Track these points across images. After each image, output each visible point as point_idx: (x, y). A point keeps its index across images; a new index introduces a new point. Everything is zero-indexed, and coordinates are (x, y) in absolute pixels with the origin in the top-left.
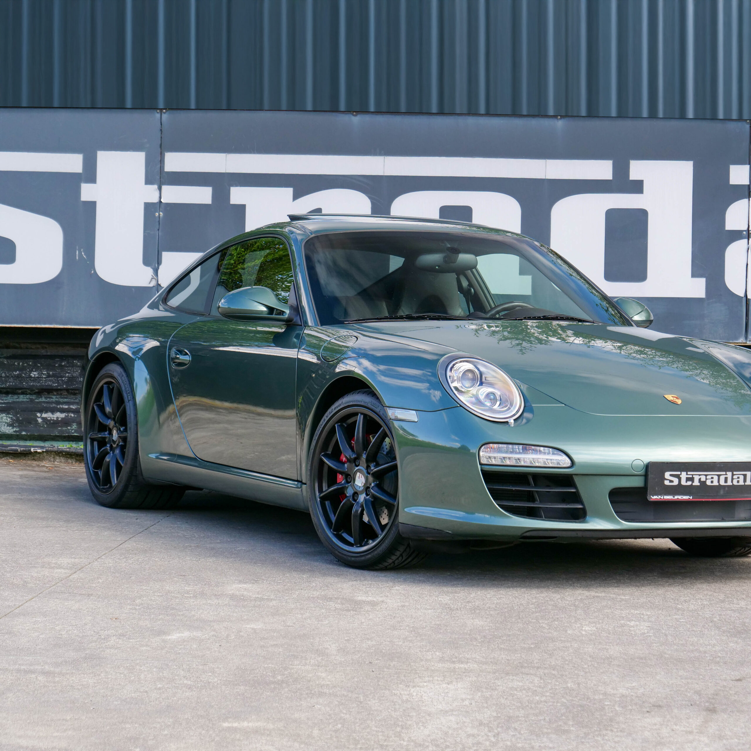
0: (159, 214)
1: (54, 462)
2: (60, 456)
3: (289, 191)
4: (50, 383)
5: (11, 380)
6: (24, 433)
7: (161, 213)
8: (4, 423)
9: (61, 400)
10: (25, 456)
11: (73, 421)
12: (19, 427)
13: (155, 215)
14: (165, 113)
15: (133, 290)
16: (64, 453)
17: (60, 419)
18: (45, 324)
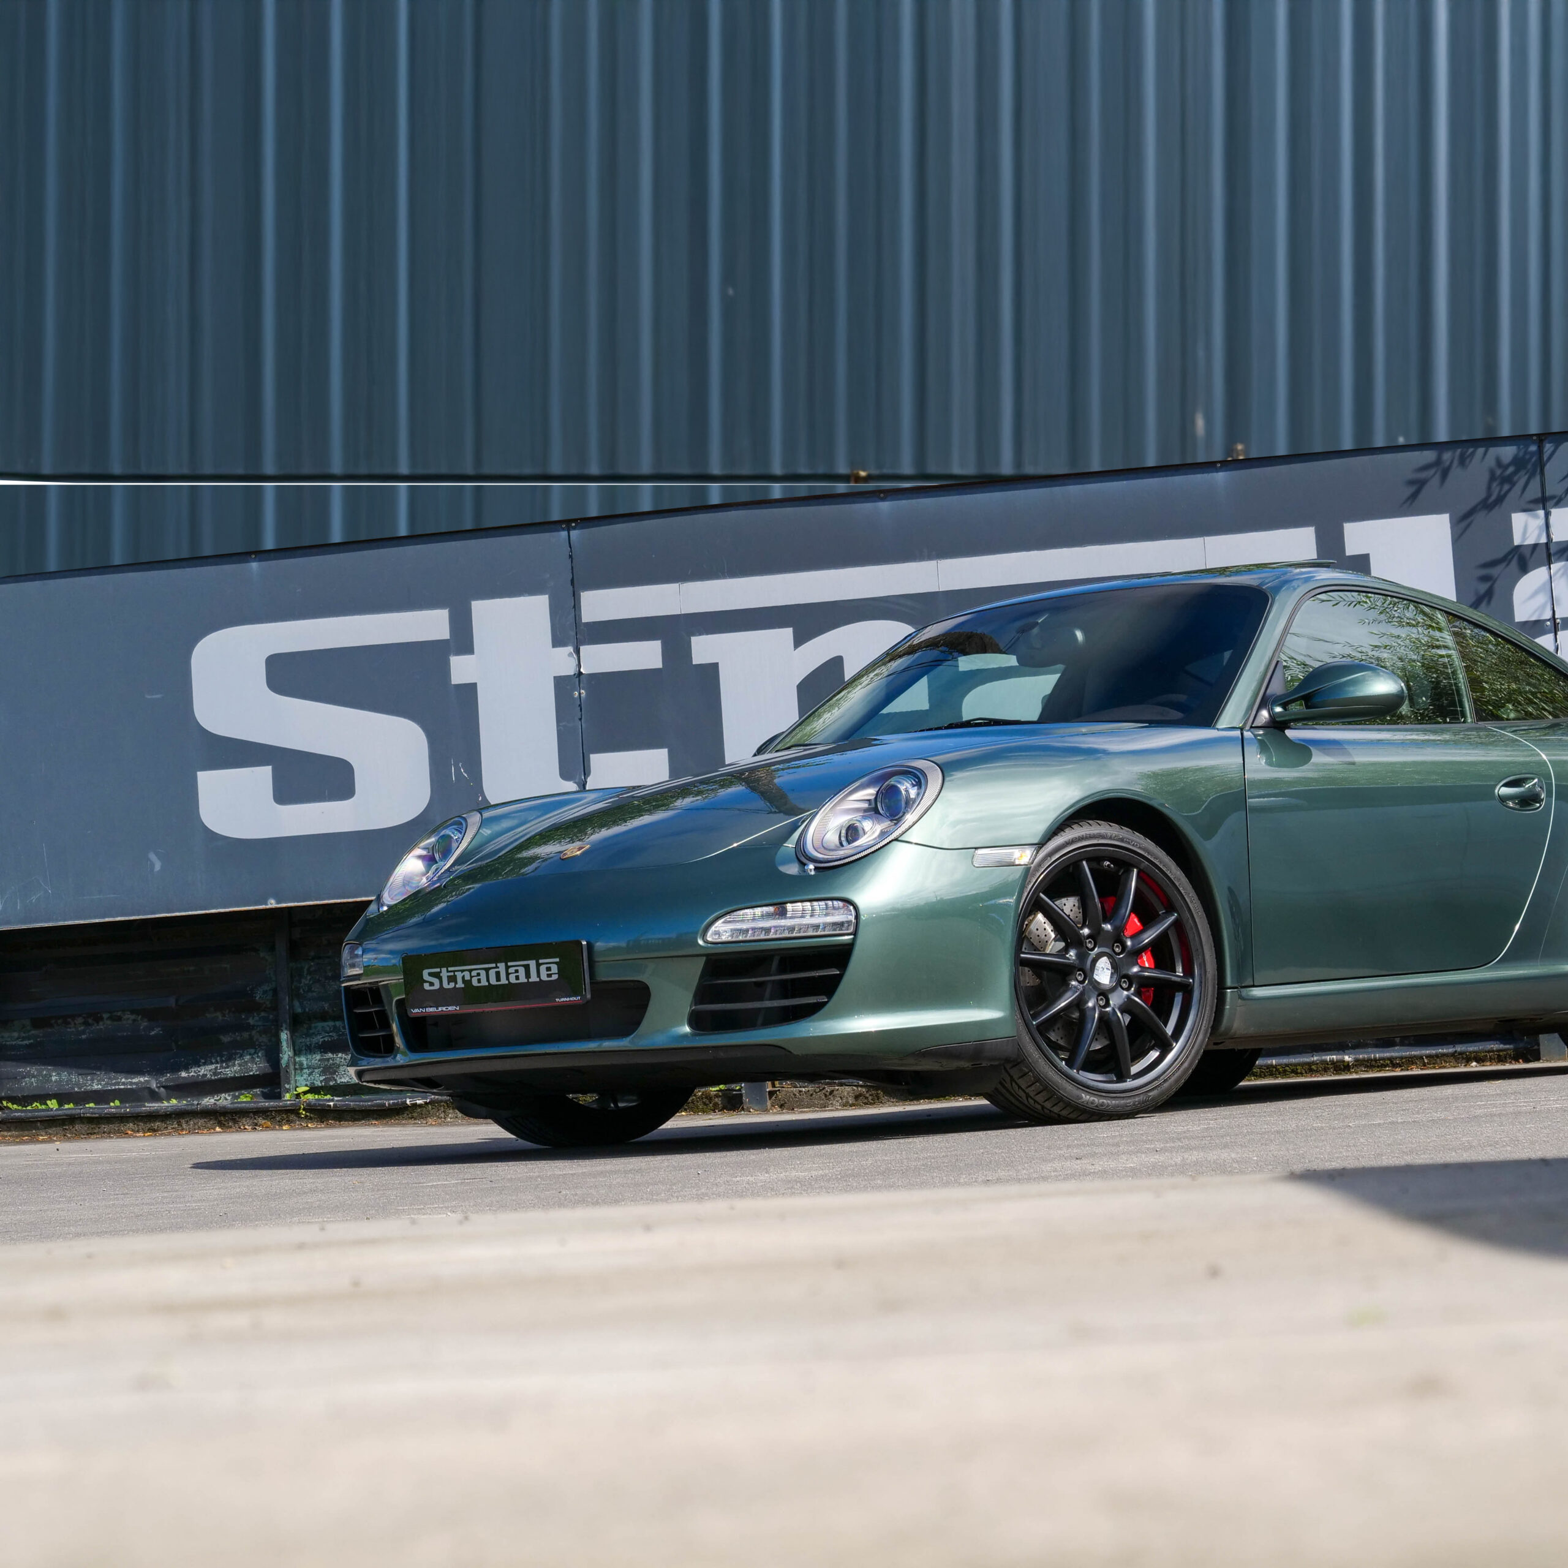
0: (580, 694)
1: (445, 1118)
3: (788, 633)
7: (582, 691)
10: (397, 1114)
13: (572, 696)
14: (574, 528)
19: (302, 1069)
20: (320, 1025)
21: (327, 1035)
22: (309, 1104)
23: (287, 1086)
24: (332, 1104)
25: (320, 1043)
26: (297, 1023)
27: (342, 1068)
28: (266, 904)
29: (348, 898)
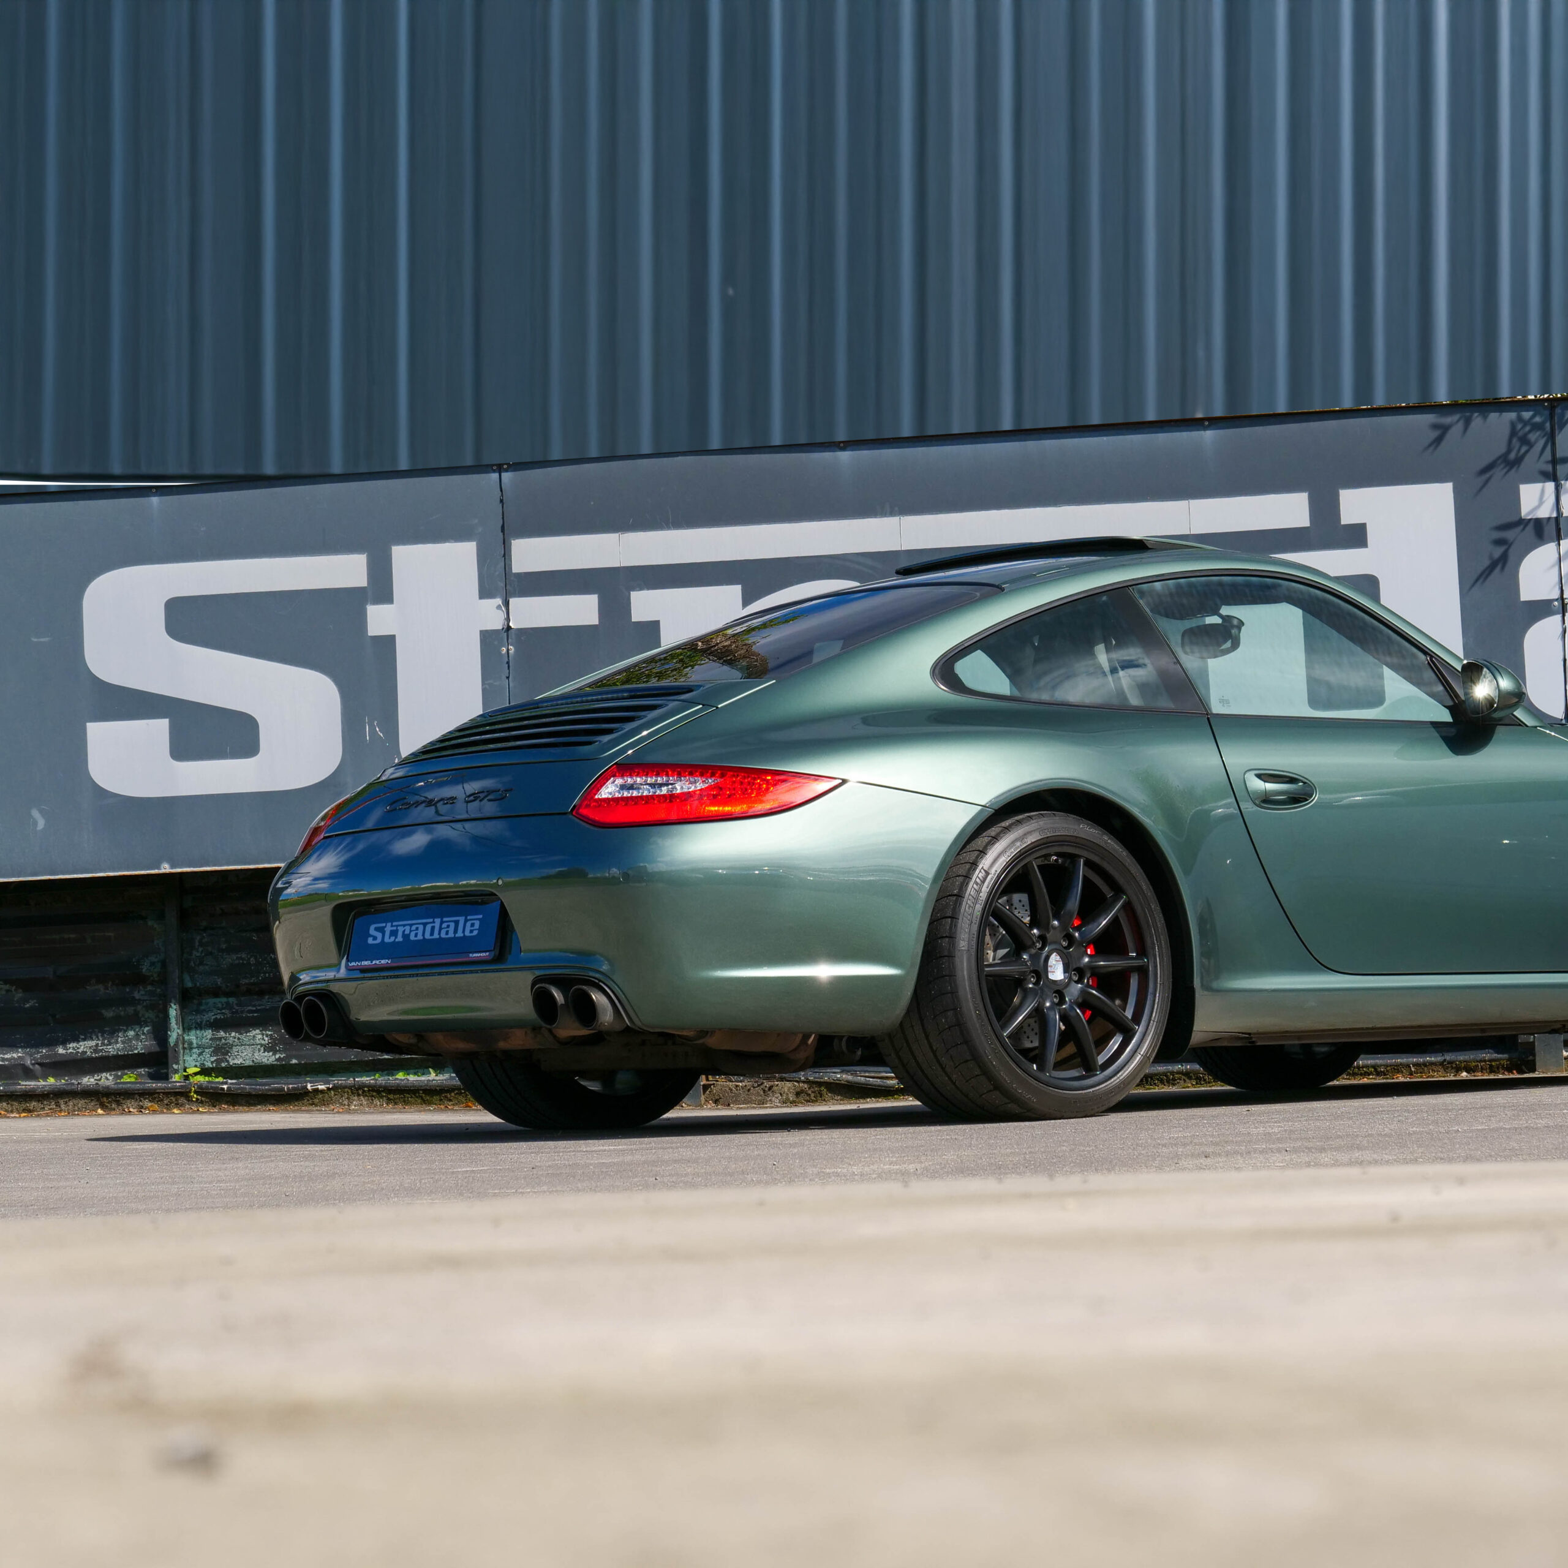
0: (508, 650)
1: (349, 1105)
2: (359, 1095)
3: (736, 590)
6: (294, 1061)
7: (511, 647)
8: (259, 1046)
10: (297, 1099)
12: (284, 1050)
13: (499, 652)
14: (506, 471)
16: (366, 1089)
19: (191, 1049)
20: (211, 1001)
21: (219, 1011)
22: (200, 1086)
23: (175, 1067)
24: (225, 1087)
25: (212, 1021)
26: (186, 999)
27: (235, 1049)
28: (159, 868)
29: (250, 864)
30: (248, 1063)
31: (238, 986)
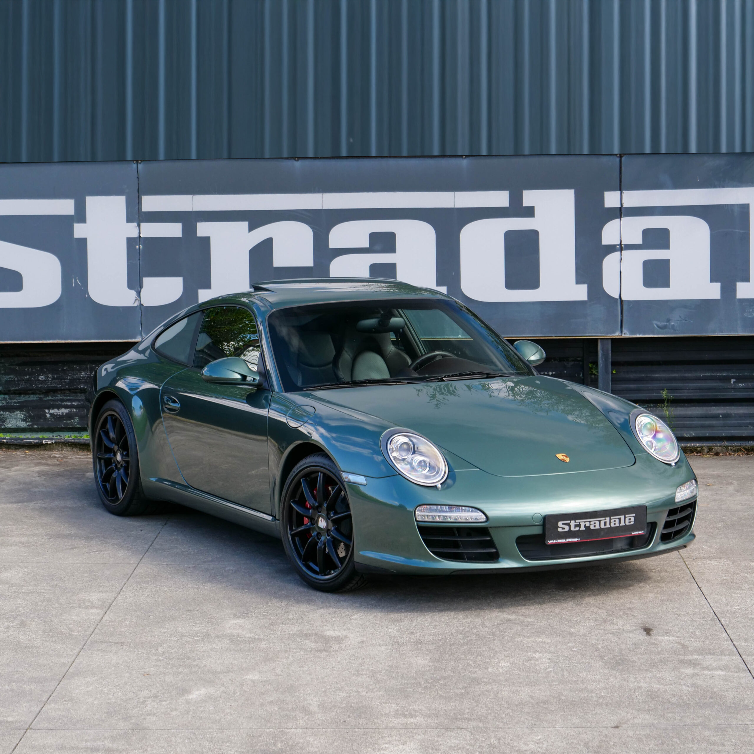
0: (139, 247)
1: (62, 451)
2: (66, 446)
3: (245, 225)
4: (55, 385)
5: (23, 383)
6: (35, 426)
7: (141, 246)
8: (19, 419)
9: (65, 398)
10: (38, 447)
11: (76, 415)
12: (31, 421)
13: (136, 248)
14: (140, 163)
15: (121, 309)
16: (70, 444)
17: (64, 414)
18: (49, 340)
24: (5, 441)
27: (8, 420)
29: (17, 341)
30: (14, 427)
31: (10, 391)
